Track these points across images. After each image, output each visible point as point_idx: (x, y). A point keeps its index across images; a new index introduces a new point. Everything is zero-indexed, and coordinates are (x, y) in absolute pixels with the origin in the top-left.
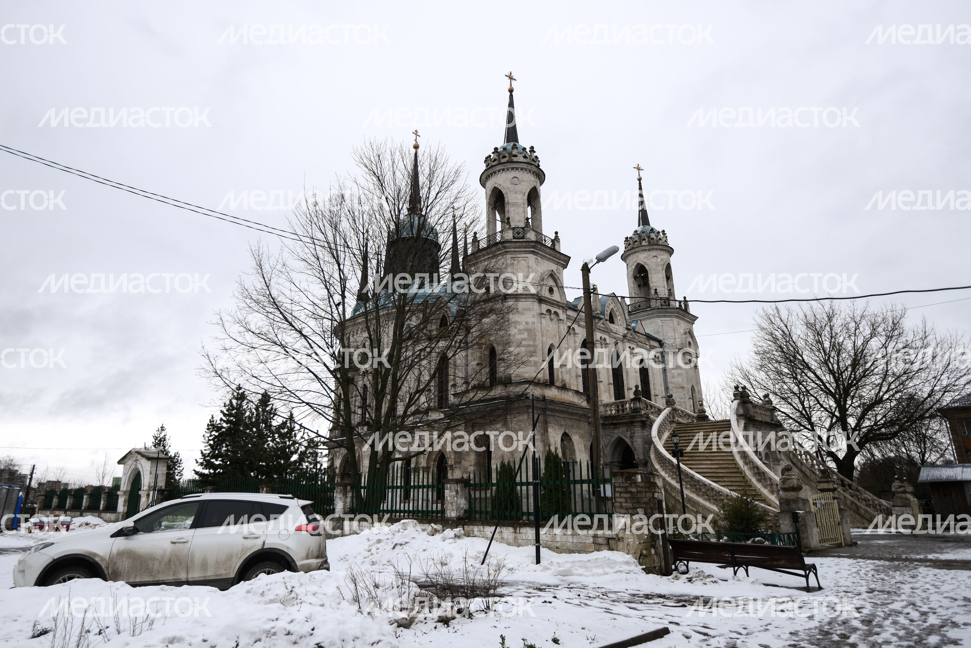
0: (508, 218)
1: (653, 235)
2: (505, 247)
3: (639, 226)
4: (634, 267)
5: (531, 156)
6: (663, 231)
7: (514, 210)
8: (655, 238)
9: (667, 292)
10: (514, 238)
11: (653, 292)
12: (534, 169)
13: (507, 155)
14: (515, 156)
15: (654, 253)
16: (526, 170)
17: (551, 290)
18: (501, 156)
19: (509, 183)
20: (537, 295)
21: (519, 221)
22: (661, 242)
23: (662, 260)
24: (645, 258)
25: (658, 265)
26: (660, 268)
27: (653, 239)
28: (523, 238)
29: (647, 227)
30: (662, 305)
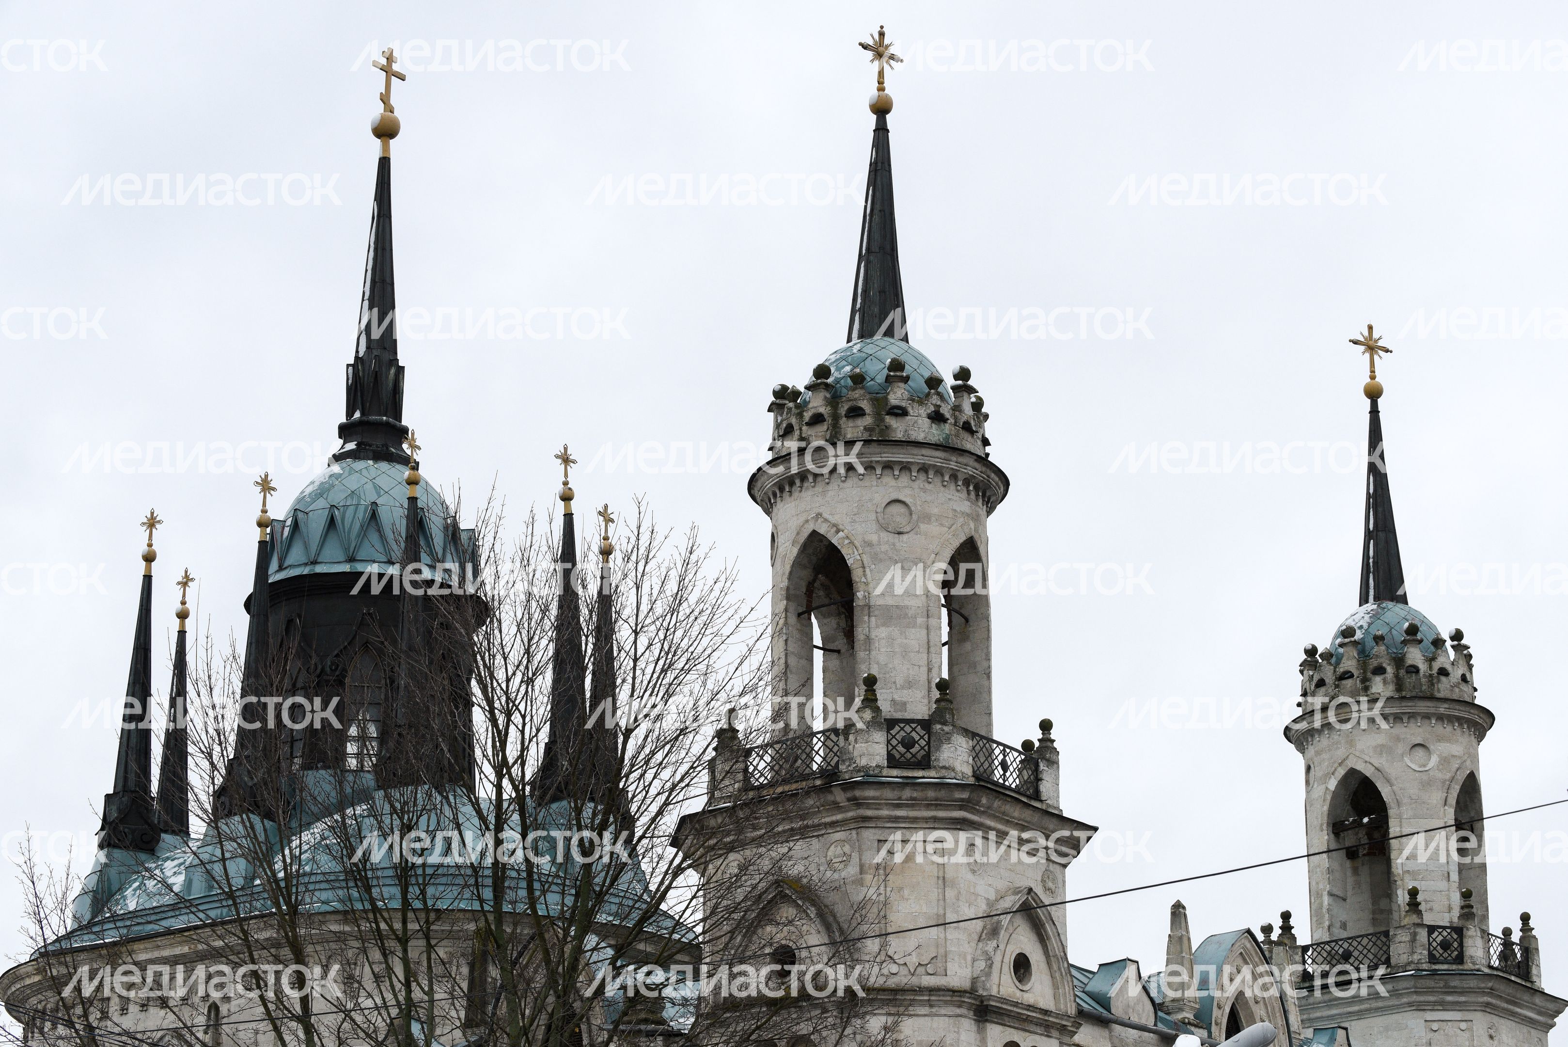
0: (871, 682)
1: (1415, 656)
2: (857, 803)
3: (1364, 600)
4: (1332, 784)
5: (957, 408)
6: (1458, 636)
7: (891, 639)
8: (1423, 667)
9: (1456, 899)
10: (893, 762)
11: (1402, 897)
12: (971, 469)
13: (865, 405)
14: (900, 412)
15: (1415, 732)
16: (939, 472)
17: (1022, 966)
18: (843, 409)
19: (874, 526)
20: (972, 991)
21: (909, 684)
22: (1444, 688)
23: (1445, 761)
24: (1381, 749)
25: (1426, 785)
26: (1436, 797)
27: (1415, 670)
28: (925, 763)
29: (1394, 610)
30: (1432, 959)
